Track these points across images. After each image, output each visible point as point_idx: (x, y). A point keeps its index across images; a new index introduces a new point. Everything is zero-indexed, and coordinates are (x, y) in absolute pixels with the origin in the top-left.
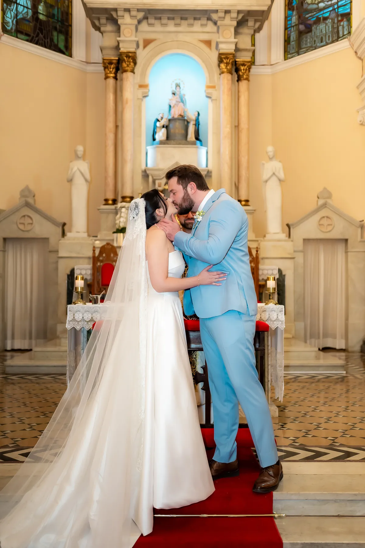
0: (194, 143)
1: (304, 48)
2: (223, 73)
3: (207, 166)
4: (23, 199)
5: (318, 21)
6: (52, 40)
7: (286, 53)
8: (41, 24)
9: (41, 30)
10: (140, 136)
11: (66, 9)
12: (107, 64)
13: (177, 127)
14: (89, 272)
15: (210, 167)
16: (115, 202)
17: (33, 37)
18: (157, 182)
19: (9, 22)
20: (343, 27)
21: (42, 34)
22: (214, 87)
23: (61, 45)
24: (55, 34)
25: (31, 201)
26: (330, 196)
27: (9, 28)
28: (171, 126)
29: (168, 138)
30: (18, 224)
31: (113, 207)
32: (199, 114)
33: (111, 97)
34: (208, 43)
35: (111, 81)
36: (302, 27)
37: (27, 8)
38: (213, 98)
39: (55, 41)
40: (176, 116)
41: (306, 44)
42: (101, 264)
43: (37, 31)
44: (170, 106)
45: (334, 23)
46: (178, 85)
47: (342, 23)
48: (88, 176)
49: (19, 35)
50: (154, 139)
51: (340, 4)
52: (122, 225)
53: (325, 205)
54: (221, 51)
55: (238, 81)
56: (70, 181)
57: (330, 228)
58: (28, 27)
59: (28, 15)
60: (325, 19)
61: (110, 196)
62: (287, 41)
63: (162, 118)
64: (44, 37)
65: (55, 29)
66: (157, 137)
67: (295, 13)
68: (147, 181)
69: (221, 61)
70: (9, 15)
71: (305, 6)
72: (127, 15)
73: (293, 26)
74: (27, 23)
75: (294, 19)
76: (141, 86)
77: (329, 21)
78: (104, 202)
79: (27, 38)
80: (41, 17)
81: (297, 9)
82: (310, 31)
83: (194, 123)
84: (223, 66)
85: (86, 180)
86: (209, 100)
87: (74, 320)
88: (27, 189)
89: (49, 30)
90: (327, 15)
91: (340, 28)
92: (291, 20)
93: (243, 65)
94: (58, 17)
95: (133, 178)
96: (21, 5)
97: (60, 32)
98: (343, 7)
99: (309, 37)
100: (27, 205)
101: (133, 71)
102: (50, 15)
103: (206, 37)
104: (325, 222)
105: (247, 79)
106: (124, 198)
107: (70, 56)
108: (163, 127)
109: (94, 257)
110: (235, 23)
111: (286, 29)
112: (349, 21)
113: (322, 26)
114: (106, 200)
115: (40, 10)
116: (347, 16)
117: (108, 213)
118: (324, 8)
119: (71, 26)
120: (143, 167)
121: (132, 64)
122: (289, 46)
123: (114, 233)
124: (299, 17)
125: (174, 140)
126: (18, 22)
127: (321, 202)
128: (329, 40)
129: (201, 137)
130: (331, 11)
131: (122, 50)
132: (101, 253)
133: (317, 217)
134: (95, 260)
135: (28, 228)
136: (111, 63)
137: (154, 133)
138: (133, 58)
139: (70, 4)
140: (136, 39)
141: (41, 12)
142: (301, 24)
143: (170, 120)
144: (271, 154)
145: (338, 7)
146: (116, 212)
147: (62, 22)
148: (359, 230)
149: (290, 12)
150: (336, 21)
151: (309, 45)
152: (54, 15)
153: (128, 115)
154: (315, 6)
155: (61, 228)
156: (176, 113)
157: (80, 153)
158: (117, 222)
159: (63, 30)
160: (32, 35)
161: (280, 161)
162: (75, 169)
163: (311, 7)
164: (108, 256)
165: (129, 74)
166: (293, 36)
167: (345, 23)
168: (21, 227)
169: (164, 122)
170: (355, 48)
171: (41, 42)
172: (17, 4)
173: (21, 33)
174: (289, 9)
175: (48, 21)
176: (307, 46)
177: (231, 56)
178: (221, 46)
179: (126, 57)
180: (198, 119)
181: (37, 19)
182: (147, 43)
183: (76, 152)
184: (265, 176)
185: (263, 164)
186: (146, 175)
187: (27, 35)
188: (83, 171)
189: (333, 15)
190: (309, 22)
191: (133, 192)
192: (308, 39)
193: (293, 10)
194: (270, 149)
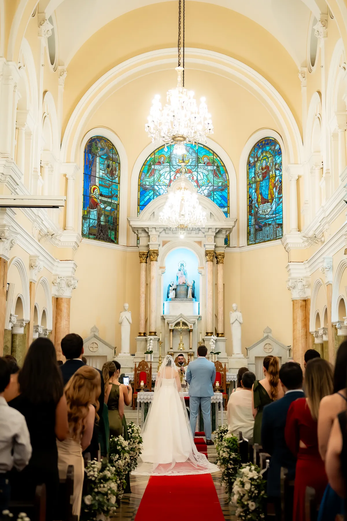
0: (191, 300)
1: (258, 239)
2: (208, 261)
3: (199, 314)
4: (93, 333)
5: (265, 225)
6: (107, 235)
7: (248, 240)
8: (102, 228)
9: (101, 231)
10: (160, 296)
11: (116, 216)
12: (141, 255)
13: (181, 290)
14: (133, 376)
15: (200, 315)
16: (145, 334)
17: (97, 235)
18: (170, 324)
19: (85, 230)
20: (279, 231)
21: (102, 233)
22: (203, 268)
23: (113, 237)
24: (109, 231)
25: (96, 334)
26: (270, 332)
27: (85, 233)
28: (178, 289)
29: (176, 296)
30: (89, 347)
31: (144, 337)
32: (194, 282)
33: (143, 273)
34: (200, 243)
35: (144, 265)
36: (257, 227)
37: (95, 220)
38: (203, 274)
39: (109, 236)
40: (181, 284)
41: (259, 237)
42: (140, 372)
43: (100, 231)
44: (177, 276)
45: (274, 228)
46: (182, 265)
47: (278, 229)
48: (131, 321)
49: (91, 236)
50: (168, 297)
51: (277, 217)
52: (150, 350)
53: (267, 337)
54: (206, 250)
55: (217, 263)
56: (121, 323)
57: (271, 350)
58: (95, 231)
59: (95, 224)
60: (269, 224)
61: (142, 331)
62: (249, 233)
63: (173, 285)
64: (103, 235)
65: (110, 228)
66: (170, 295)
67: (253, 217)
68: (164, 322)
69: (206, 255)
70: (85, 226)
71: (259, 215)
72: (154, 230)
73: (252, 225)
74: (95, 228)
75: (253, 221)
76: (161, 268)
77: (271, 226)
78: (139, 335)
79: (94, 237)
80: (102, 223)
81: (254, 216)
82: (262, 230)
83: (192, 287)
84: (207, 257)
85: (129, 323)
86: (201, 275)
87: (140, 398)
88: (95, 327)
89: (106, 230)
90: (270, 222)
91: (277, 231)
92: (251, 221)
93: (220, 255)
94: (111, 222)
95: (156, 322)
96: (92, 219)
97: (112, 230)
98: (278, 220)
99: (261, 233)
100: (95, 336)
101: (156, 261)
102: (107, 221)
103: (198, 240)
104: (267, 346)
105: (222, 263)
106: (150, 333)
107: (117, 243)
108: (174, 290)
109: (135, 368)
110: (214, 234)
111: (248, 226)
112: (282, 228)
113: (268, 228)
114: (140, 333)
115: (102, 219)
116: (281, 225)
117: (141, 341)
118: (269, 219)
119: (118, 225)
120: (162, 314)
121: (156, 256)
122: (250, 236)
123: (145, 353)
124: (255, 221)
125: (179, 298)
126: (90, 228)
127: (265, 335)
128: (272, 237)
129: (195, 295)
130: (272, 221)
131: (151, 249)
132: (139, 366)
133: (263, 344)
134: (136, 370)
135: (95, 350)
136: (144, 255)
137: (168, 293)
138: (156, 253)
139: (118, 212)
140: (159, 243)
141: (102, 221)
142: (257, 225)
143: (177, 286)
144: (235, 308)
145: (276, 219)
146: (146, 341)
147: (114, 223)
148: (288, 351)
149: (250, 217)
150: (275, 227)
151: (261, 238)
152: (109, 221)
153: (154, 286)
154: (264, 216)
155: (114, 350)
156: (181, 281)
157: (127, 308)
158: (148, 348)
159: (114, 228)
160: (97, 234)
161: (240, 312)
162: (124, 317)
163: (261, 216)
164: (143, 367)
165: (155, 262)
166: (252, 231)
167: (279, 229)
168: (91, 349)
169: (174, 287)
170: (284, 245)
171: (101, 237)
172: (90, 219)
173: (91, 234)
174: (250, 215)
175: (106, 225)
176: (260, 238)
177: (212, 252)
178: (206, 246)
179: (153, 253)
180: (194, 285)
181: (100, 224)
182: (164, 243)
183: (124, 307)
184: (232, 321)
185: (231, 313)
186: (163, 318)
187: (94, 235)
188: (128, 318)
189: (274, 223)
190: (260, 224)
191: (156, 330)
192: (260, 235)
193: (252, 216)
194: (234, 305)
